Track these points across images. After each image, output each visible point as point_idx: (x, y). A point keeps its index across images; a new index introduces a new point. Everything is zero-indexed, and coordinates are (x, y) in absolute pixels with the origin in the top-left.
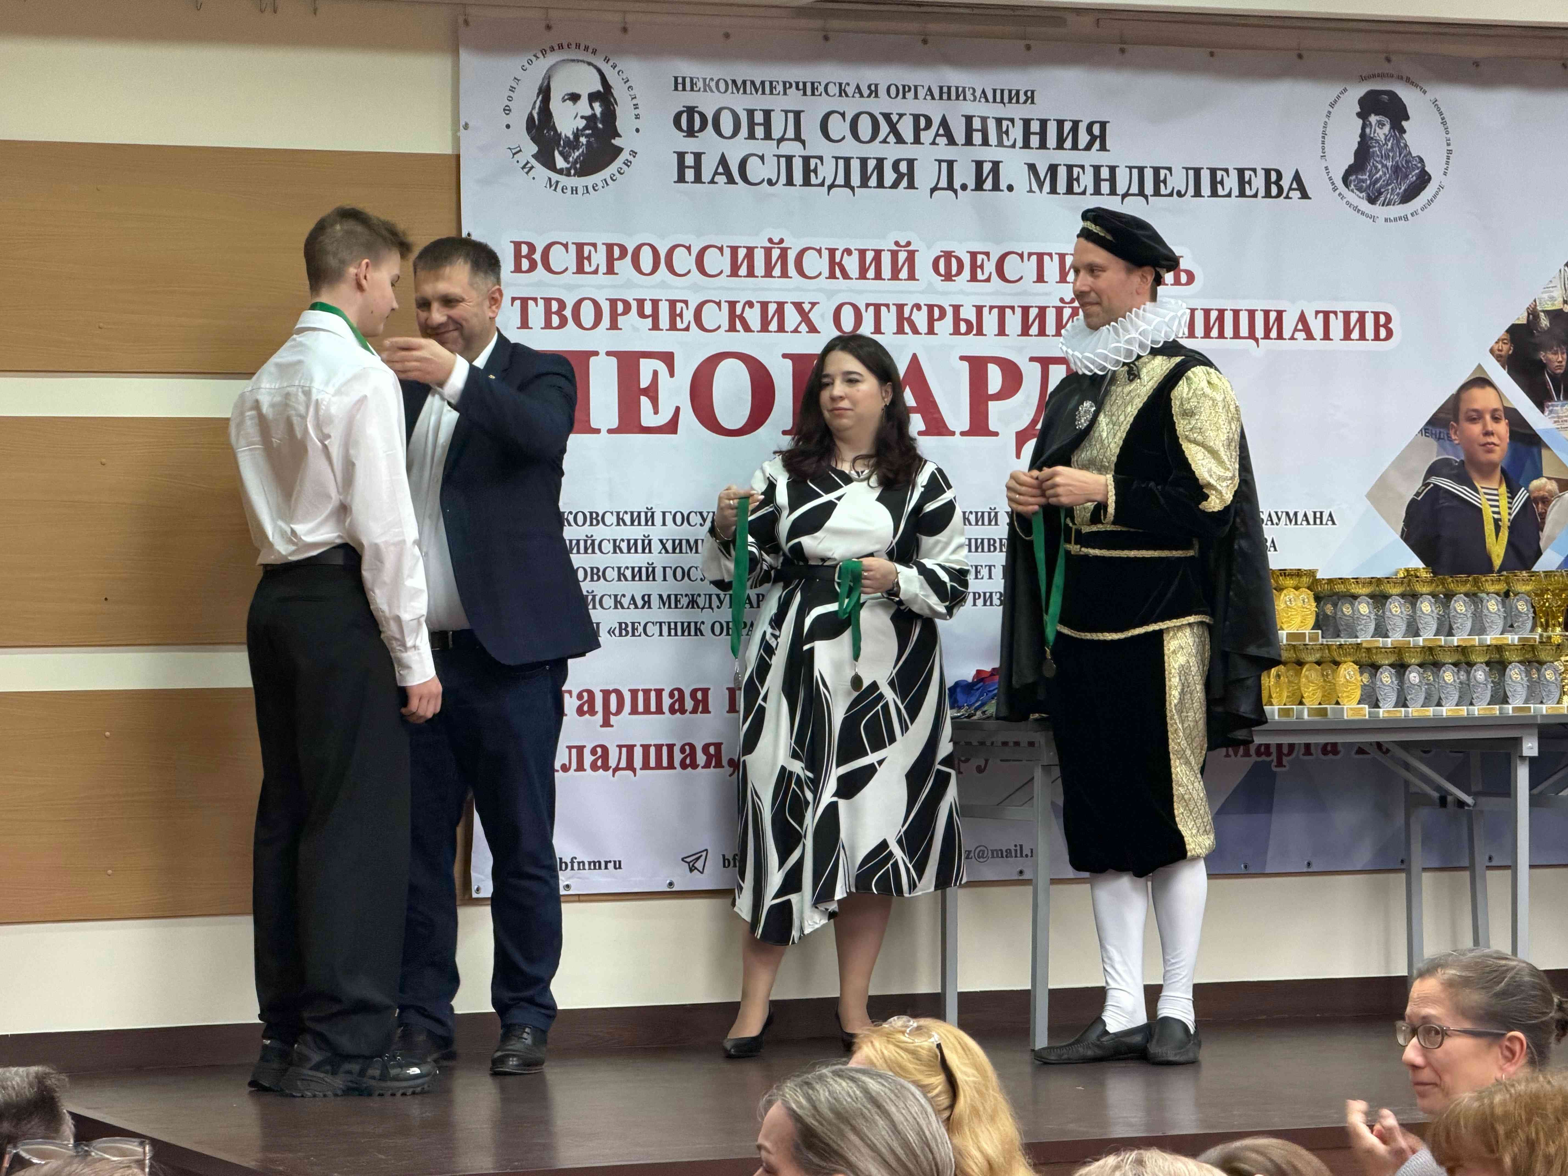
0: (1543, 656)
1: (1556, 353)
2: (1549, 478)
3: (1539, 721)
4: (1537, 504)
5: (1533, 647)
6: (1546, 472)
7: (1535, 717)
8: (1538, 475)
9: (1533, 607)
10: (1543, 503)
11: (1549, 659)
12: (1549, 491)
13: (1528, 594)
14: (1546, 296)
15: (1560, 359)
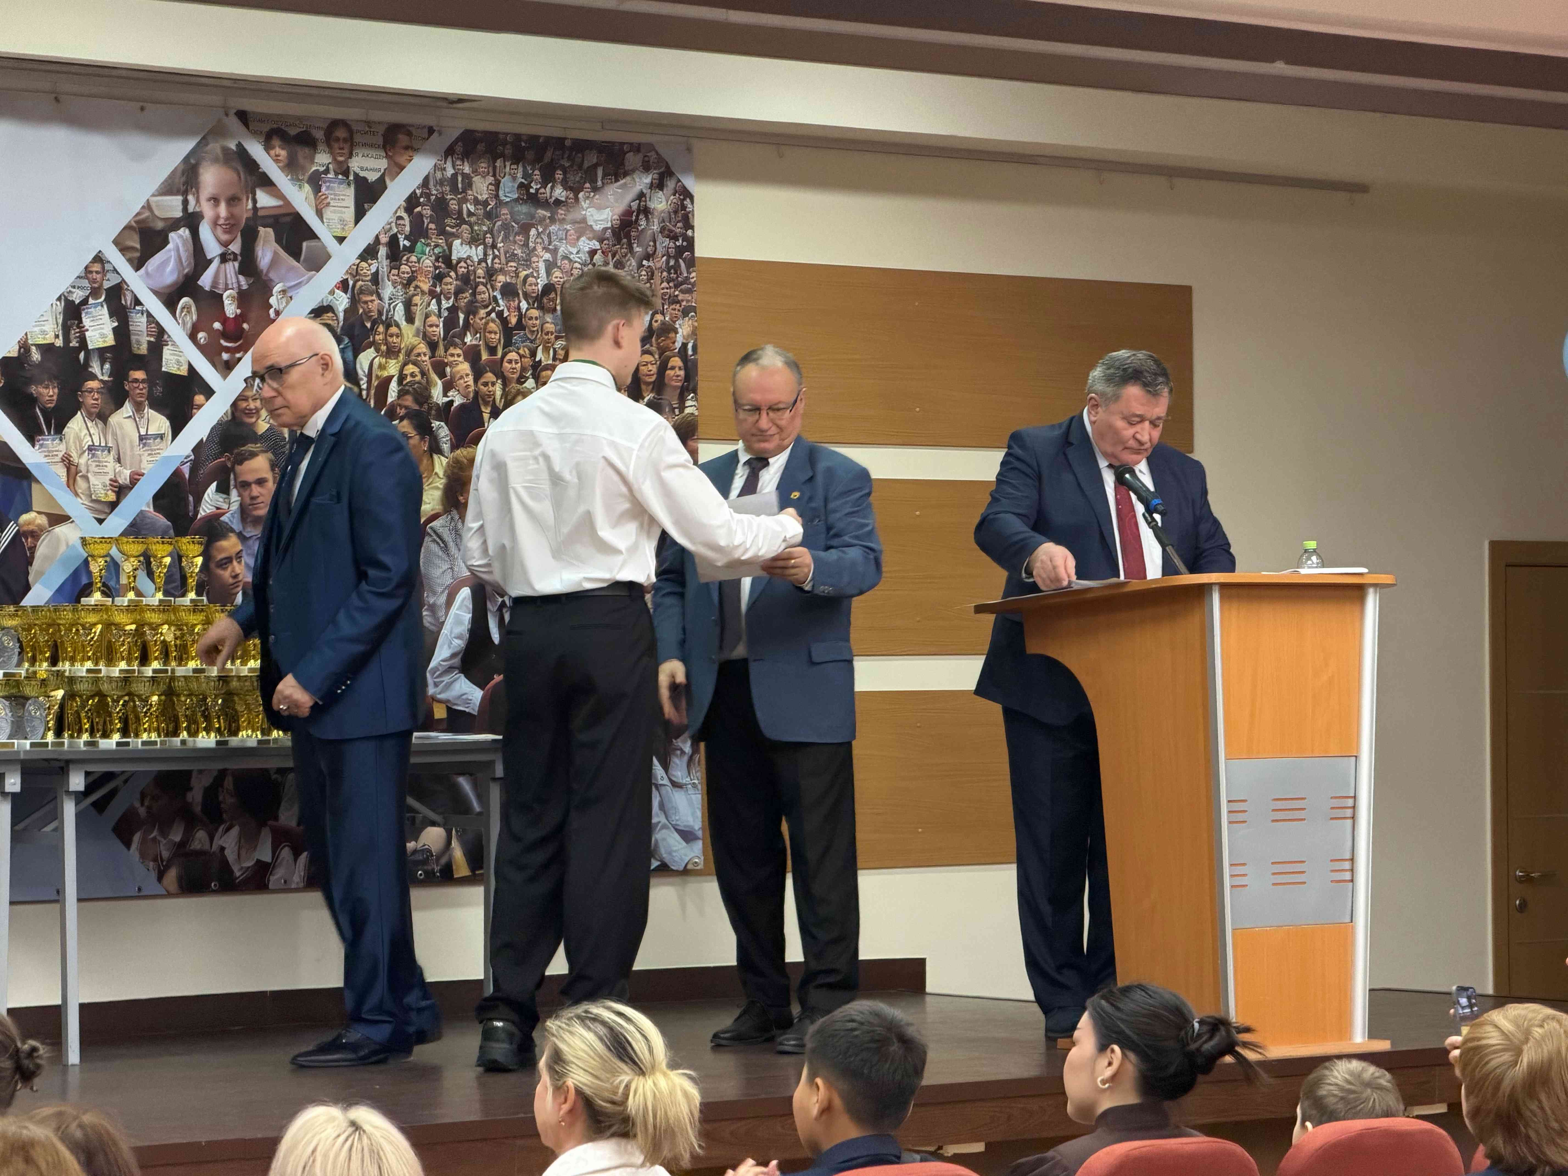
0: (28, 691)
1: (47, 387)
2: (39, 513)
3: (22, 757)
4: (27, 539)
5: (18, 683)
6: (36, 506)
7: (18, 752)
8: (28, 509)
9: (19, 641)
10: (33, 536)
11: (33, 694)
12: (39, 526)
13: (15, 628)
14: (37, 329)
15: (51, 393)
